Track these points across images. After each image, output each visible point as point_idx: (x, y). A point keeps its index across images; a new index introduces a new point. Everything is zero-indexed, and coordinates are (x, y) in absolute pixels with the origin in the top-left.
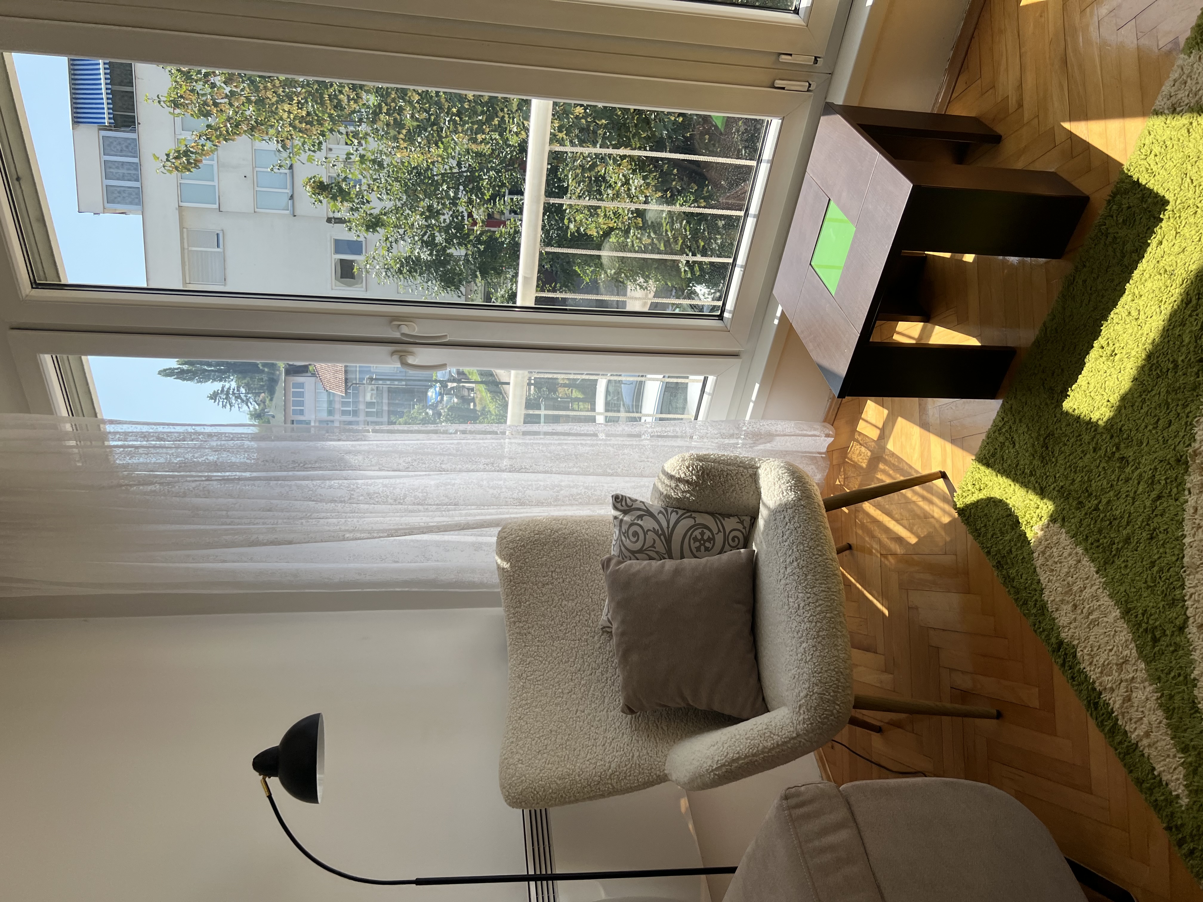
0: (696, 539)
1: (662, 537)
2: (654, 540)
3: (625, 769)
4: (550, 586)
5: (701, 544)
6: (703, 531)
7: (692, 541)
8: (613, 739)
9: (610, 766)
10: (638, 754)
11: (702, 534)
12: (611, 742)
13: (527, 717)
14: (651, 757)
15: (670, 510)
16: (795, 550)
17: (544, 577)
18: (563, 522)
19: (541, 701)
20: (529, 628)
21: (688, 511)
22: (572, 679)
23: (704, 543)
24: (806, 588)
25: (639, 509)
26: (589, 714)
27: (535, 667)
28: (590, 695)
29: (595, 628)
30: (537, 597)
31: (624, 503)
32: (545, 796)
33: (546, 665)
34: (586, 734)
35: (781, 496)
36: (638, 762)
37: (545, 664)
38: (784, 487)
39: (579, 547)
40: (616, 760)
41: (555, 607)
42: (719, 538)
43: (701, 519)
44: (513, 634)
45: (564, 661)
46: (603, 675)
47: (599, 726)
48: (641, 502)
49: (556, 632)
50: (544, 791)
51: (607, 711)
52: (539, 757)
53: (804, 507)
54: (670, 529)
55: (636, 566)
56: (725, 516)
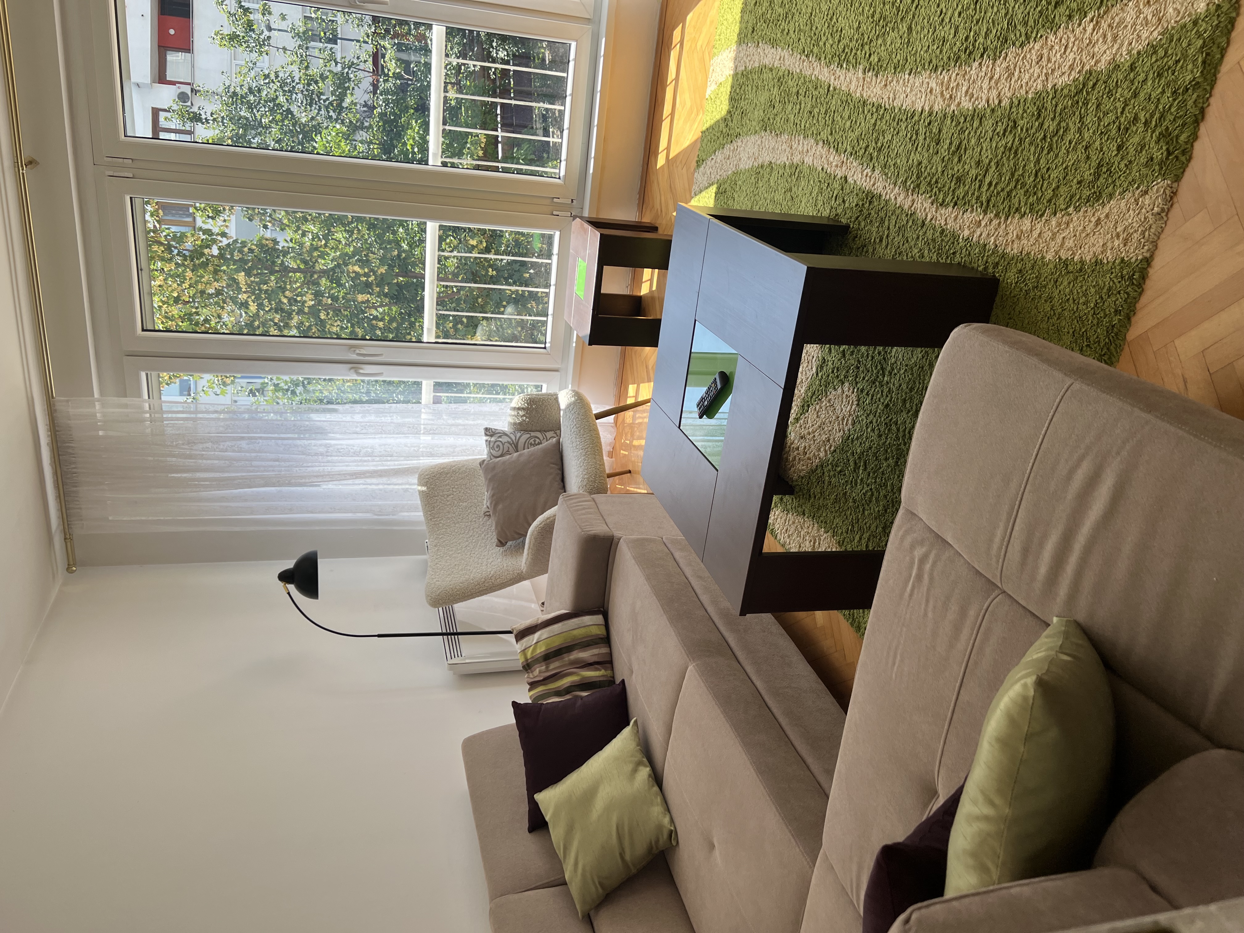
31: (490, 432)
48: (499, 429)
55: (498, 460)
56: (547, 431)
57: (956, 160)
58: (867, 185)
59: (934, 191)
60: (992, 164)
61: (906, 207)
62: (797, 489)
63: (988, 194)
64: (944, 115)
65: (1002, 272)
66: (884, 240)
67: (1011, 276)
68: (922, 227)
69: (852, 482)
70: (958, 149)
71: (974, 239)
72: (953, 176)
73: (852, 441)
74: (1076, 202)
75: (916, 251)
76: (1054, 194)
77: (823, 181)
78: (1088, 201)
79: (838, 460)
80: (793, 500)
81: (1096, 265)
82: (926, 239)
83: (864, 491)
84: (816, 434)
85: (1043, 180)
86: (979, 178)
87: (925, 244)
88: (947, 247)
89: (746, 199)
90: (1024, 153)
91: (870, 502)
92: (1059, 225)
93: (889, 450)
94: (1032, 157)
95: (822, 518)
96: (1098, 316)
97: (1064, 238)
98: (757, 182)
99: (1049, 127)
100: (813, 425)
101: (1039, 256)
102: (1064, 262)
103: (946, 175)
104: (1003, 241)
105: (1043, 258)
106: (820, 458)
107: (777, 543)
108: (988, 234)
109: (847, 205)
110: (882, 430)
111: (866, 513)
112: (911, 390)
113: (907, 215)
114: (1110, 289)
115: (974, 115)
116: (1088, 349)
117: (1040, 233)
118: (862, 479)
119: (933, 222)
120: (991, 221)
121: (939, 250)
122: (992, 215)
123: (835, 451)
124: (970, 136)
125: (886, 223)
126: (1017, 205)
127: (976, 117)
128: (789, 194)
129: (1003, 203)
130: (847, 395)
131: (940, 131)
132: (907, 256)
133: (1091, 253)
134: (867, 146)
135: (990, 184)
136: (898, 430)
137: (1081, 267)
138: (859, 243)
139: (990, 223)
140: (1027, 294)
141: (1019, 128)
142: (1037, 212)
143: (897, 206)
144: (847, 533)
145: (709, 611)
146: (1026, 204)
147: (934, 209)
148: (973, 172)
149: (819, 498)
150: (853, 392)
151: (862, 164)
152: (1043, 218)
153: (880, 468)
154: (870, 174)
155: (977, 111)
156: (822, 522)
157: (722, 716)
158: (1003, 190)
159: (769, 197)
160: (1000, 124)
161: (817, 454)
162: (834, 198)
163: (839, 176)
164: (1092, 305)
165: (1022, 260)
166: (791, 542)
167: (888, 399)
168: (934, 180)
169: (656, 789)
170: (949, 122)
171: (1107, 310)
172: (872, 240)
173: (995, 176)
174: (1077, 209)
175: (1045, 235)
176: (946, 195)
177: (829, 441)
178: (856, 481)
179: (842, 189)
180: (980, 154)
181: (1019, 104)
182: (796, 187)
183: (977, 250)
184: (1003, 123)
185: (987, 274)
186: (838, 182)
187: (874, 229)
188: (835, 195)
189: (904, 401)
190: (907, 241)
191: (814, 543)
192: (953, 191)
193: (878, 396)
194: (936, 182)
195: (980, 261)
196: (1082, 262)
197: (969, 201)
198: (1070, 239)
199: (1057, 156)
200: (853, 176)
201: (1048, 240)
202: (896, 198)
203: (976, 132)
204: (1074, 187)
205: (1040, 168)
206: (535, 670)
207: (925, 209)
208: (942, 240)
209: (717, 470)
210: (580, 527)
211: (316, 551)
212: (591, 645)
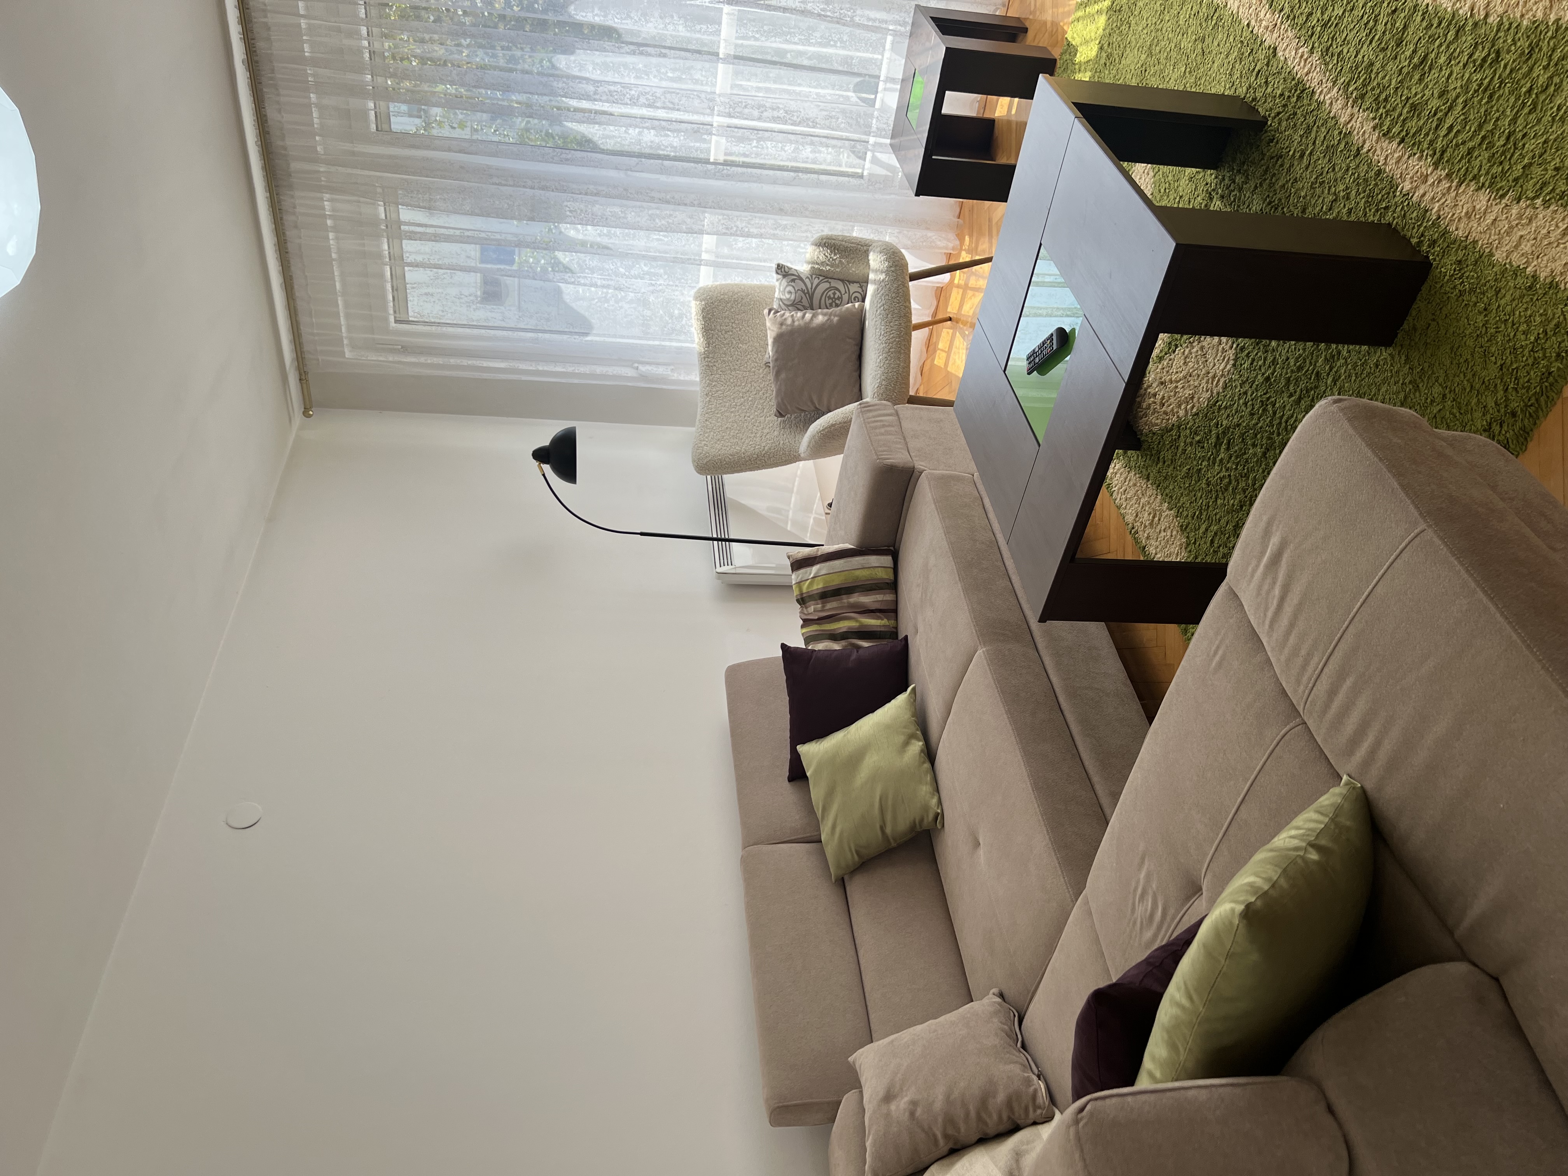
0: (829, 298)
1: (807, 295)
2: (802, 297)
3: (774, 449)
4: (731, 333)
5: (833, 302)
6: (835, 292)
7: (827, 300)
8: (767, 434)
9: (765, 448)
10: (782, 442)
11: (834, 294)
12: (766, 436)
13: (711, 419)
14: (791, 442)
15: (814, 276)
16: (883, 299)
17: (727, 326)
18: (741, 287)
19: (720, 410)
20: (714, 362)
21: (827, 278)
22: (742, 397)
23: (835, 301)
24: (887, 322)
25: (793, 275)
26: (753, 419)
27: (717, 388)
28: (754, 407)
29: (761, 364)
30: (721, 341)
31: (783, 270)
32: (722, 465)
34: (750, 430)
35: (880, 264)
36: (782, 445)
37: (725, 386)
38: (882, 258)
39: (753, 306)
40: (768, 445)
41: (733, 348)
42: (846, 298)
43: (834, 283)
44: (704, 366)
45: (738, 385)
46: (764, 395)
47: (759, 425)
48: (795, 270)
49: (733, 365)
50: (721, 461)
51: (765, 417)
52: (718, 441)
53: (892, 271)
54: (813, 290)
55: (787, 314)
56: (850, 282)
57: (1417, 77)
58: (1300, 71)
59: (1381, 111)
60: (1460, 100)
61: (1342, 120)
62: (1145, 446)
63: (1444, 143)
64: (1415, 7)
65: (1438, 255)
66: (1305, 157)
67: (1446, 266)
68: (1355, 157)
69: (1209, 459)
70: (1422, 63)
71: (1414, 199)
72: (1408, 99)
73: (1219, 409)
74: (1547, 194)
75: (1342, 187)
76: (1524, 172)
77: (1245, 44)
78: (1561, 198)
79: (1199, 427)
80: (1138, 458)
81: (1550, 288)
82: (1357, 174)
83: (1222, 475)
84: (1180, 385)
85: (1516, 148)
86: (1439, 115)
87: (1354, 182)
88: (1380, 196)
89: (1145, 32)
90: (1501, 102)
91: (1226, 490)
92: (1520, 217)
93: (1259, 436)
94: (1509, 110)
95: (1167, 491)
96: (1536, 355)
97: (1521, 236)
98: (1162, 12)
99: (1538, 76)
100: (1177, 372)
101: (1487, 250)
102: (1514, 271)
103: (1400, 94)
104: (1449, 213)
105: (1491, 254)
106: (1178, 417)
107: (1112, 502)
108: (1433, 198)
109: (1269, 90)
110: (1256, 407)
111: (1219, 502)
112: (1300, 368)
113: (1340, 133)
114: (1557, 326)
115: (1451, 21)
116: (1514, 393)
117: (1495, 220)
118: (1221, 460)
119: (1370, 154)
120: (1440, 181)
121: (1369, 196)
122: (1444, 173)
123: (1197, 414)
124: (1441, 50)
125: (1313, 135)
126: (1476, 171)
127: (1452, 27)
128: (1200, 46)
129: (1460, 161)
130: (1223, 349)
131: (1405, 27)
132: (1329, 190)
133: (1548, 270)
134: (1310, 14)
135: (1451, 128)
136: (1275, 413)
137: (1532, 284)
138: (1273, 150)
139: (1438, 183)
140: (1461, 295)
141: (1503, 63)
142: (1498, 190)
143: (1332, 115)
144: (1193, 518)
145: (1013, 581)
146: (1487, 173)
147: (1375, 138)
148: (1434, 103)
149: (1169, 466)
150: (1231, 347)
151: (1299, 38)
152: (1503, 201)
153: (1245, 453)
154: (1305, 57)
155: (1457, 18)
156: (1167, 495)
157: (1005, 716)
158: (1464, 143)
159: (1175, 40)
160: (1480, 47)
161: (1175, 410)
162: (1254, 73)
163: (1267, 44)
164: (1532, 338)
165: (1466, 248)
166: (1128, 507)
167: (1270, 371)
168: (1383, 96)
169: (927, 765)
170: (1419, 19)
171: (1548, 351)
172: (1291, 153)
173: (1459, 120)
174: (1546, 204)
175: (1501, 224)
176: (1394, 123)
177: (1192, 398)
178: (1215, 459)
179: (1268, 65)
180: (1447, 81)
181: (1509, 29)
182: (1211, 38)
183: (1415, 214)
184: (1483, 48)
185: (1419, 251)
186: (1264, 52)
187: (1297, 137)
188: (1256, 70)
189: (1288, 380)
190: (1334, 170)
191: (1154, 517)
192: (1404, 120)
193: (1260, 363)
194: (1386, 100)
195: (1415, 230)
196: (1535, 277)
197: (1420, 142)
198: (1528, 241)
199: (1539, 121)
200: (1285, 50)
201: (1502, 231)
202: (1331, 104)
203: (1448, 47)
204: (1550, 172)
205: (1515, 130)
206: (810, 606)
207: (1364, 132)
208: (1376, 185)
209: (1039, 445)
210: (876, 453)
211: (575, 427)
212: (875, 590)
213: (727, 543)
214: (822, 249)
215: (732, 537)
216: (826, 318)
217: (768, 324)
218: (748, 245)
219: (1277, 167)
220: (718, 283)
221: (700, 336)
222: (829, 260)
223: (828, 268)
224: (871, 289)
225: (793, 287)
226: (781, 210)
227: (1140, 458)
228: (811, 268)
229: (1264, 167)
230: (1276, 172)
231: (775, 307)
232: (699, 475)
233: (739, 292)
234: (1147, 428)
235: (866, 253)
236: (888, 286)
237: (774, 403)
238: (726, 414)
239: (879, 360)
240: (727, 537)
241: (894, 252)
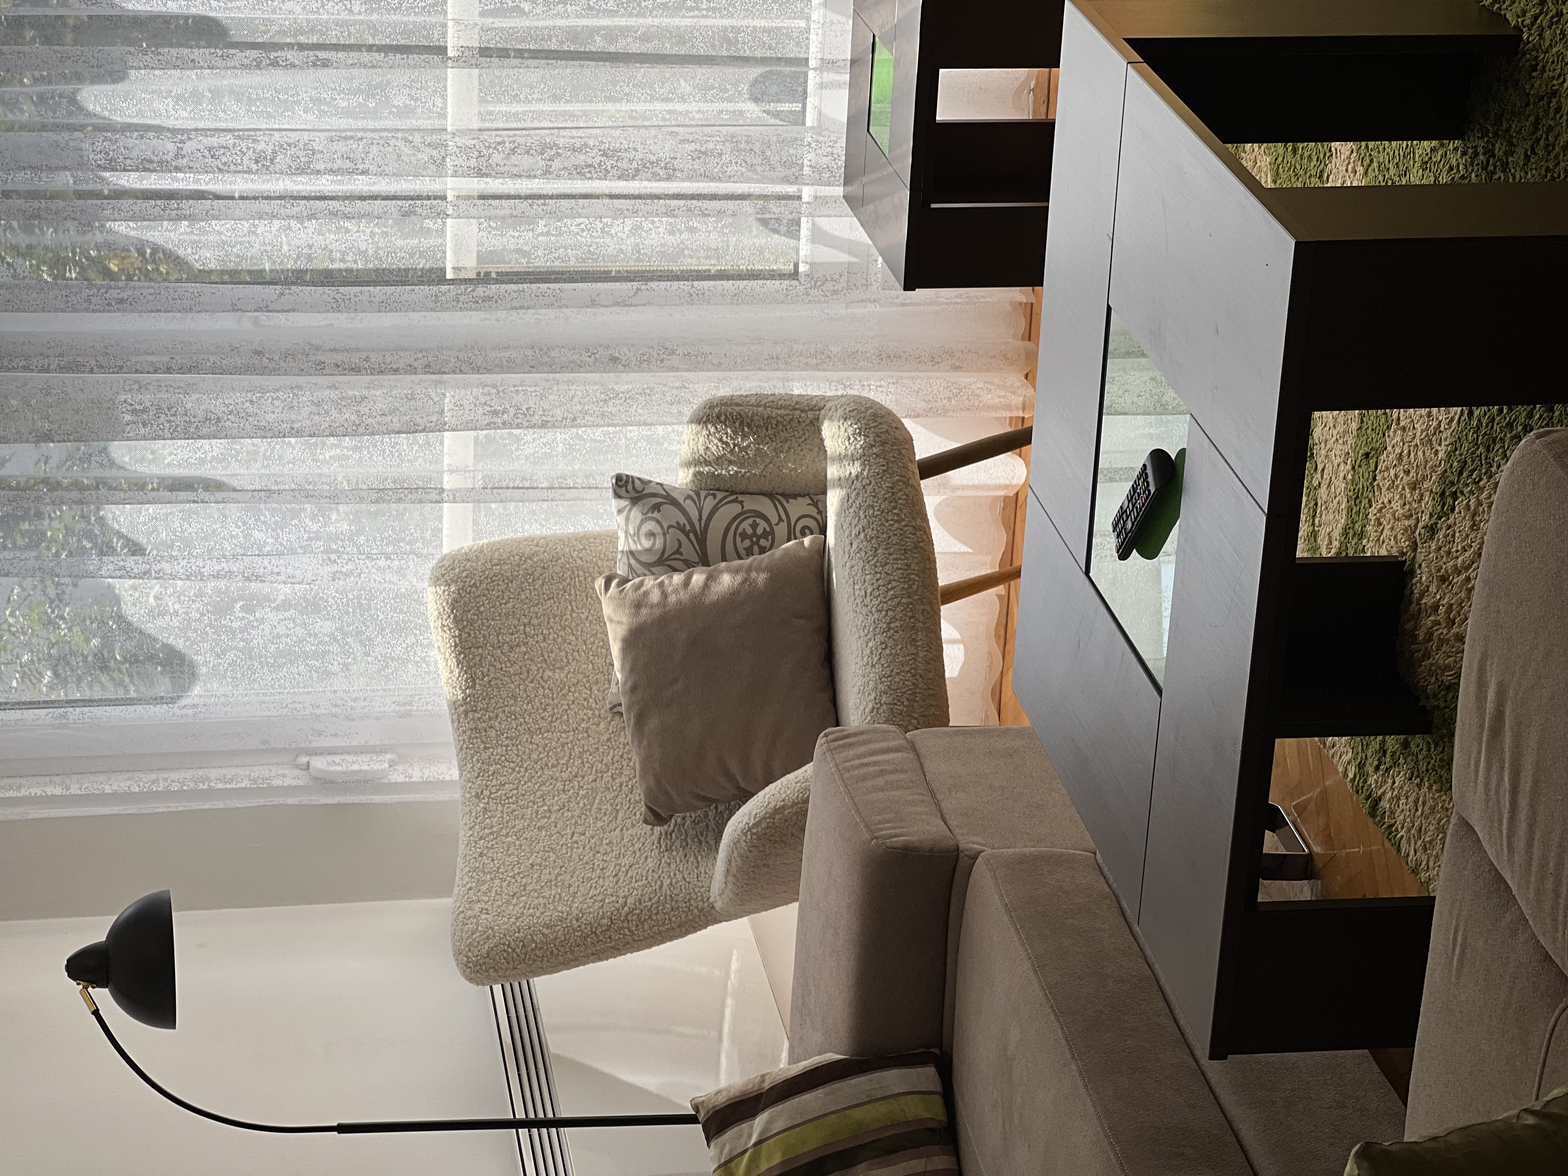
0: (744, 536)
1: (691, 535)
2: (679, 540)
3: (649, 904)
4: (523, 649)
5: (753, 544)
6: (755, 521)
7: (738, 539)
8: (630, 867)
9: (626, 902)
10: (669, 881)
11: (754, 526)
12: (627, 871)
13: (491, 851)
14: (689, 883)
15: (703, 494)
16: (862, 516)
17: (512, 634)
18: (540, 542)
19: (514, 827)
20: (490, 719)
21: (733, 493)
22: (564, 790)
23: (758, 540)
24: (876, 567)
25: (655, 495)
26: (593, 837)
27: (502, 779)
28: (594, 810)
29: (599, 710)
30: (501, 669)
31: (630, 487)
32: (526, 953)
33: (522, 774)
34: (587, 863)
35: (847, 443)
36: (669, 892)
37: (519, 772)
38: (851, 431)
39: (568, 580)
40: (635, 892)
41: (532, 682)
42: (781, 530)
43: (751, 503)
44: (464, 732)
45: (550, 764)
46: (614, 779)
47: (609, 850)
48: (657, 483)
49: (536, 722)
50: (524, 946)
51: (622, 830)
52: (514, 901)
53: (877, 456)
54: (703, 522)
55: (650, 582)
56: (788, 496)
138: (1540, 84)
209: (1159, 691)
210: (867, 826)
211: (169, 891)
212: (905, 1148)
213: (553, 1131)
214: (713, 430)
215: (564, 1113)
216: (739, 578)
217: (607, 609)
218: (546, 449)
219: (1551, 115)
220: (485, 541)
221: (452, 662)
222: (732, 451)
223: (733, 469)
224: (834, 499)
225: (658, 522)
226: (614, 359)
227: (1433, 746)
228: (695, 475)
229: (1532, 119)
230: (1552, 123)
231: (619, 572)
232: (473, 986)
233: (536, 554)
234: (1433, 680)
235: (815, 426)
236: (869, 488)
237: (639, 794)
238: (527, 835)
239: (867, 651)
240: (550, 1115)
241: (875, 416)
